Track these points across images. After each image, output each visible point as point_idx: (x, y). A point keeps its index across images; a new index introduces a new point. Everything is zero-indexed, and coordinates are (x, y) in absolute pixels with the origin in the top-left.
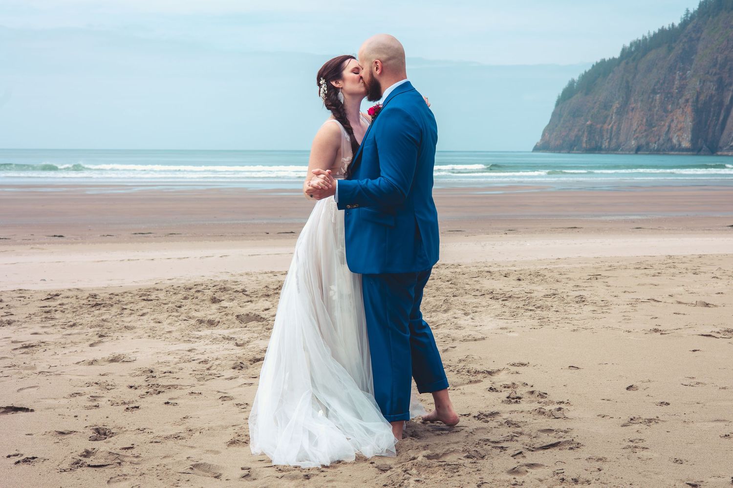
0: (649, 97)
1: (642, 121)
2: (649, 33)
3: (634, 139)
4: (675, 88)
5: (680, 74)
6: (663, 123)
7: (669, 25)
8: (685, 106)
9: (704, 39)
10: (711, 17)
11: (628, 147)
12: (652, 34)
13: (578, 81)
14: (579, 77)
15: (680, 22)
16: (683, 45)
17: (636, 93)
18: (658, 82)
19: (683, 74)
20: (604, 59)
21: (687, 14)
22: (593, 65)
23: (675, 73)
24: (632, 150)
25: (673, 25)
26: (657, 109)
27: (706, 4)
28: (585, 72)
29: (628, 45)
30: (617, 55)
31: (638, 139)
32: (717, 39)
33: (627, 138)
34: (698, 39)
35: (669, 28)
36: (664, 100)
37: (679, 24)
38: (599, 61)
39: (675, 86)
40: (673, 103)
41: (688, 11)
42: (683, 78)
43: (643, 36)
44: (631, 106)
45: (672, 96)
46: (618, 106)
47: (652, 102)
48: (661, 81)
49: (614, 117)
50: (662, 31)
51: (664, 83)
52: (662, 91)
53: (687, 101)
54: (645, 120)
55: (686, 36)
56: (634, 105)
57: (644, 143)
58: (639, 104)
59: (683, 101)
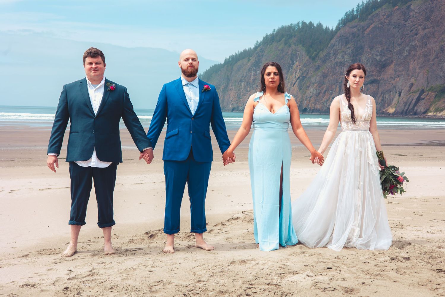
0: (238, 84)
1: (235, 95)
2: (238, 52)
3: (231, 104)
4: (251, 80)
5: (254, 72)
6: (245, 97)
7: (248, 48)
8: (257, 89)
9: (266, 55)
10: (269, 45)
11: (228, 109)
12: (240, 52)
13: (203, 75)
14: (204, 73)
15: (254, 47)
16: (255, 58)
17: (232, 82)
18: (243, 76)
19: (255, 73)
20: (216, 64)
21: (257, 43)
22: (211, 67)
23: (251, 72)
24: (230, 110)
25: (250, 48)
26: (242, 90)
27: (266, 38)
28: (207, 70)
29: (228, 57)
30: (222, 62)
31: (233, 105)
32: (272, 56)
33: (227, 104)
34: (263, 56)
35: (248, 50)
36: (246, 85)
37: (253, 48)
38: (213, 65)
39: (251, 78)
40: (250, 87)
41: (257, 41)
42: (255, 75)
43: (236, 53)
44: (229, 88)
45: (250, 84)
46: (223, 88)
47: (240, 86)
48: (245, 76)
49: (221, 93)
50: (245, 51)
51: (246, 77)
52: (245, 81)
53: (257, 86)
54: (236, 95)
55: (257, 54)
56: (231, 87)
57: (236, 107)
58: (234, 87)
59: (255, 86)
